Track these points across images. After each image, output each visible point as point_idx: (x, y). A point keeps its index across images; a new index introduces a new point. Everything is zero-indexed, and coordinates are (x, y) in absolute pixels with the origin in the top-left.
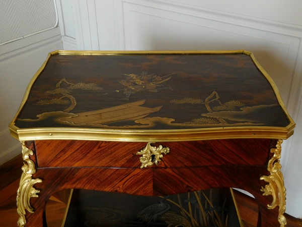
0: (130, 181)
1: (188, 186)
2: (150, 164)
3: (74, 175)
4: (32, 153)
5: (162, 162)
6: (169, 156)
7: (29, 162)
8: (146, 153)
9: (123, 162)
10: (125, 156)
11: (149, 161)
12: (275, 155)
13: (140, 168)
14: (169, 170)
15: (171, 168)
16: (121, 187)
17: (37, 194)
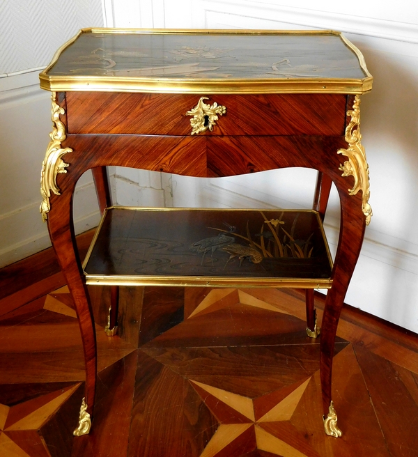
0: (178, 155)
1: (250, 164)
2: (203, 128)
3: (110, 145)
4: (62, 112)
5: (218, 128)
6: (225, 119)
7: (59, 124)
8: (198, 113)
9: (170, 126)
10: (173, 118)
11: (201, 125)
12: (352, 119)
13: (190, 135)
14: (226, 140)
15: (228, 136)
16: (167, 163)
17: (65, 168)
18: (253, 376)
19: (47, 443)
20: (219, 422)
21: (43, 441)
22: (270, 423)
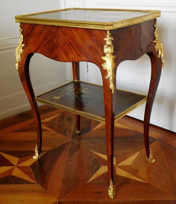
20: (101, 165)
21: (31, 170)
22: (122, 166)
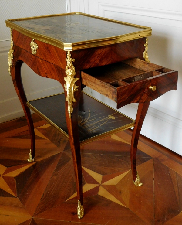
18: (106, 166)
19: (16, 182)
20: (86, 182)
21: (15, 181)
22: (106, 185)
